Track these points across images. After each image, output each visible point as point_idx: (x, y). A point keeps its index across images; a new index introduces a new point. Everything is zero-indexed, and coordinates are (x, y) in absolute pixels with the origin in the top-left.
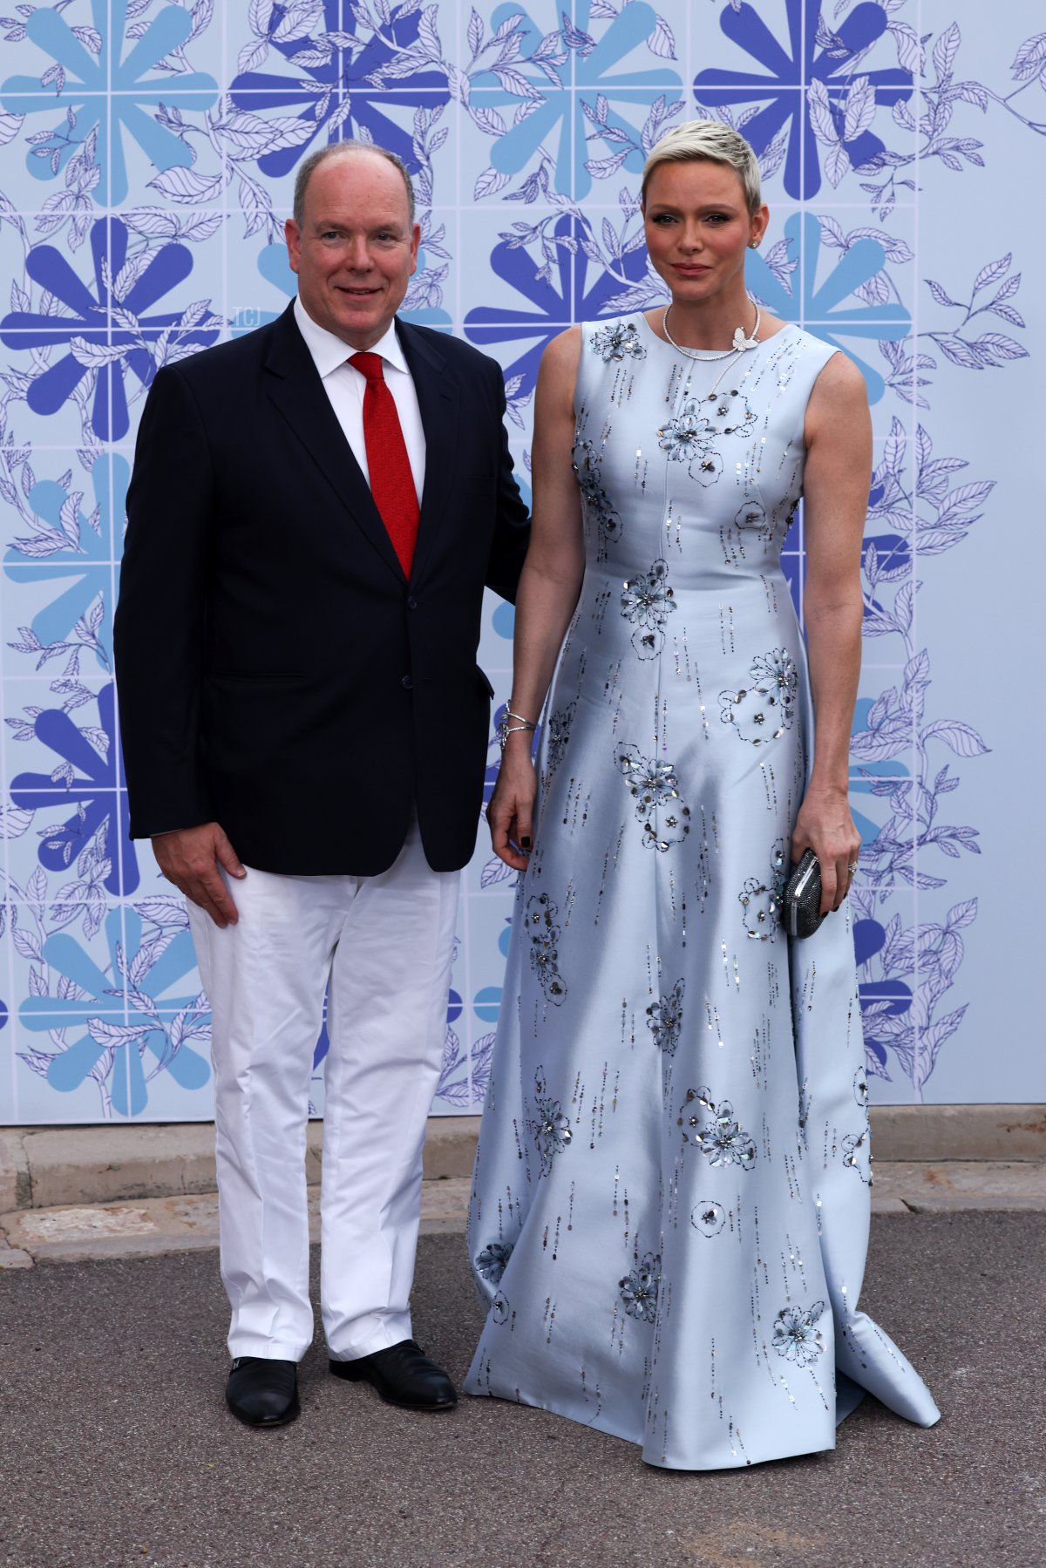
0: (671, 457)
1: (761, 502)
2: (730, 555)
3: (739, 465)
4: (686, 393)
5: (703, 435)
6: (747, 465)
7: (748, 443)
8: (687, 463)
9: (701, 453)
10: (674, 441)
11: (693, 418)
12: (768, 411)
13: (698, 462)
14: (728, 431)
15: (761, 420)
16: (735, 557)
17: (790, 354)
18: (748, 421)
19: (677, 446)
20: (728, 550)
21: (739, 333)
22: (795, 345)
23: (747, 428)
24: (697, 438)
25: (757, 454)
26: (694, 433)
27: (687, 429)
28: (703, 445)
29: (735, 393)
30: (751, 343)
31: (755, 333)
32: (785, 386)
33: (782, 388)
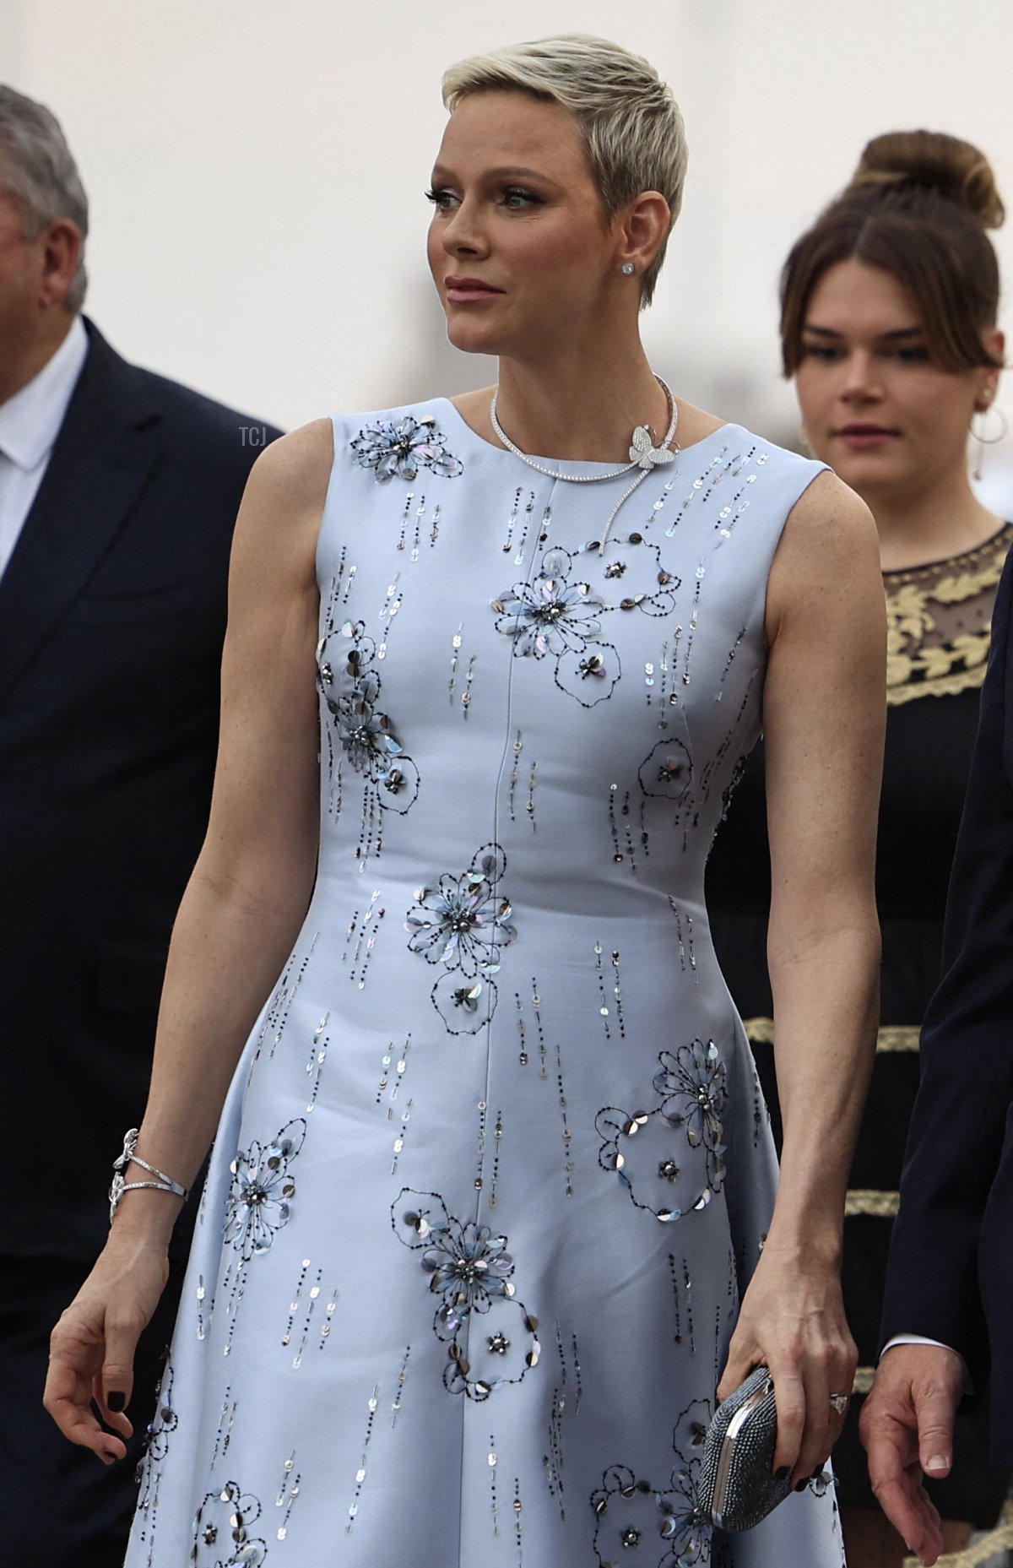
0: (519, 650)
1: (689, 745)
2: (624, 845)
3: (650, 668)
4: (543, 538)
5: (577, 611)
6: (665, 667)
7: (666, 627)
8: (551, 660)
9: (577, 644)
10: (523, 621)
11: (559, 581)
12: (700, 573)
13: (572, 663)
14: (627, 606)
15: (687, 590)
16: (630, 850)
17: (735, 474)
18: (664, 589)
19: (531, 630)
20: (621, 836)
21: (639, 435)
22: (745, 459)
23: (663, 600)
24: (569, 616)
25: (683, 646)
26: (561, 606)
27: (549, 597)
28: (581, 629)
29: (636, 539)
30: (663, 455)
31: (669, 438)
32: (730, 529)
33: (724, 532)
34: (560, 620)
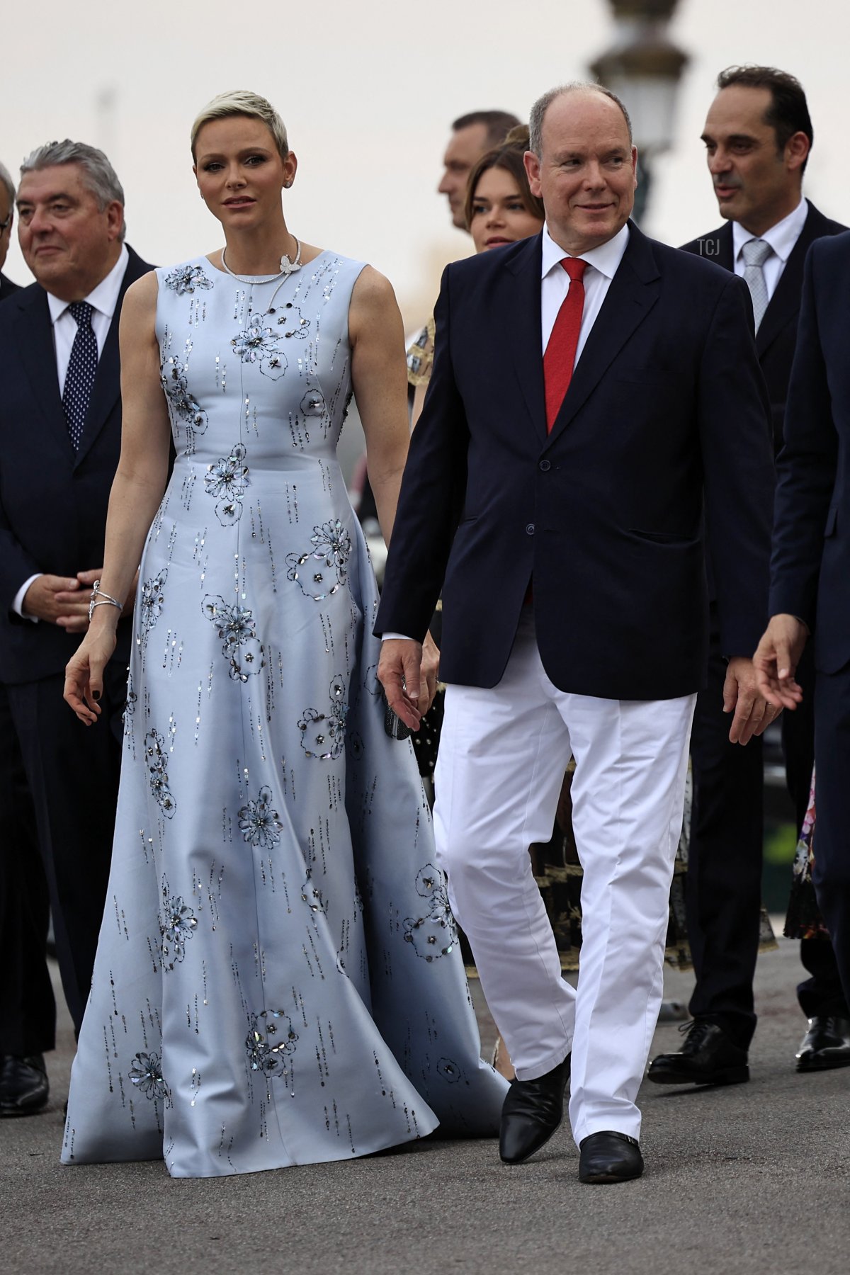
0: (244, 360)
1: (320, 390)
2: (297, 438)
3: (300, 361)
4: (250, 310)
5: (267, 340)
6: (307, 360)
7: (305, 343)
8: (258, 362)
9: (269, 354)
10: (245, 347)
11: (258, 328)
12: (318, 318)
13: (266, 362)
14: (288, 336)
15: (313, 325)
16: (301, 441)
17: (329, 271)
18: (303, 326)
19: (248, 351)
20: (296, 434)
21: (284, 260)
22: (334, 264)
23: (303, 331)
24: (264, 343)
25: (314, 351)
26: (260, 339)
27: (255, 336)
28: (269, 348)
29: (289, 305)
30: (295, 267)
31: (297, 259)
32: (329, 295)
33: (327, 298)
34: (260, 345)
